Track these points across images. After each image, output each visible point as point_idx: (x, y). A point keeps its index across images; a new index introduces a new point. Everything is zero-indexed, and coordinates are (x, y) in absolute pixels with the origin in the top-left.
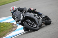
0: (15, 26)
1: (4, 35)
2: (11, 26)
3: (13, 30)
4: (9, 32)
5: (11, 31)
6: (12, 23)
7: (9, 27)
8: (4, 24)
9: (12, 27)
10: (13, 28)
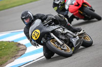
0: (23, 49)
1: (3, 63)
2: (15, 47)
3: (19, 54)
4: (12, 58)
5: (15, 57)
6: (16, 43)
7: (12, 50)
8: (4, 43)
9: (16, 49)
10: (18, 51)
